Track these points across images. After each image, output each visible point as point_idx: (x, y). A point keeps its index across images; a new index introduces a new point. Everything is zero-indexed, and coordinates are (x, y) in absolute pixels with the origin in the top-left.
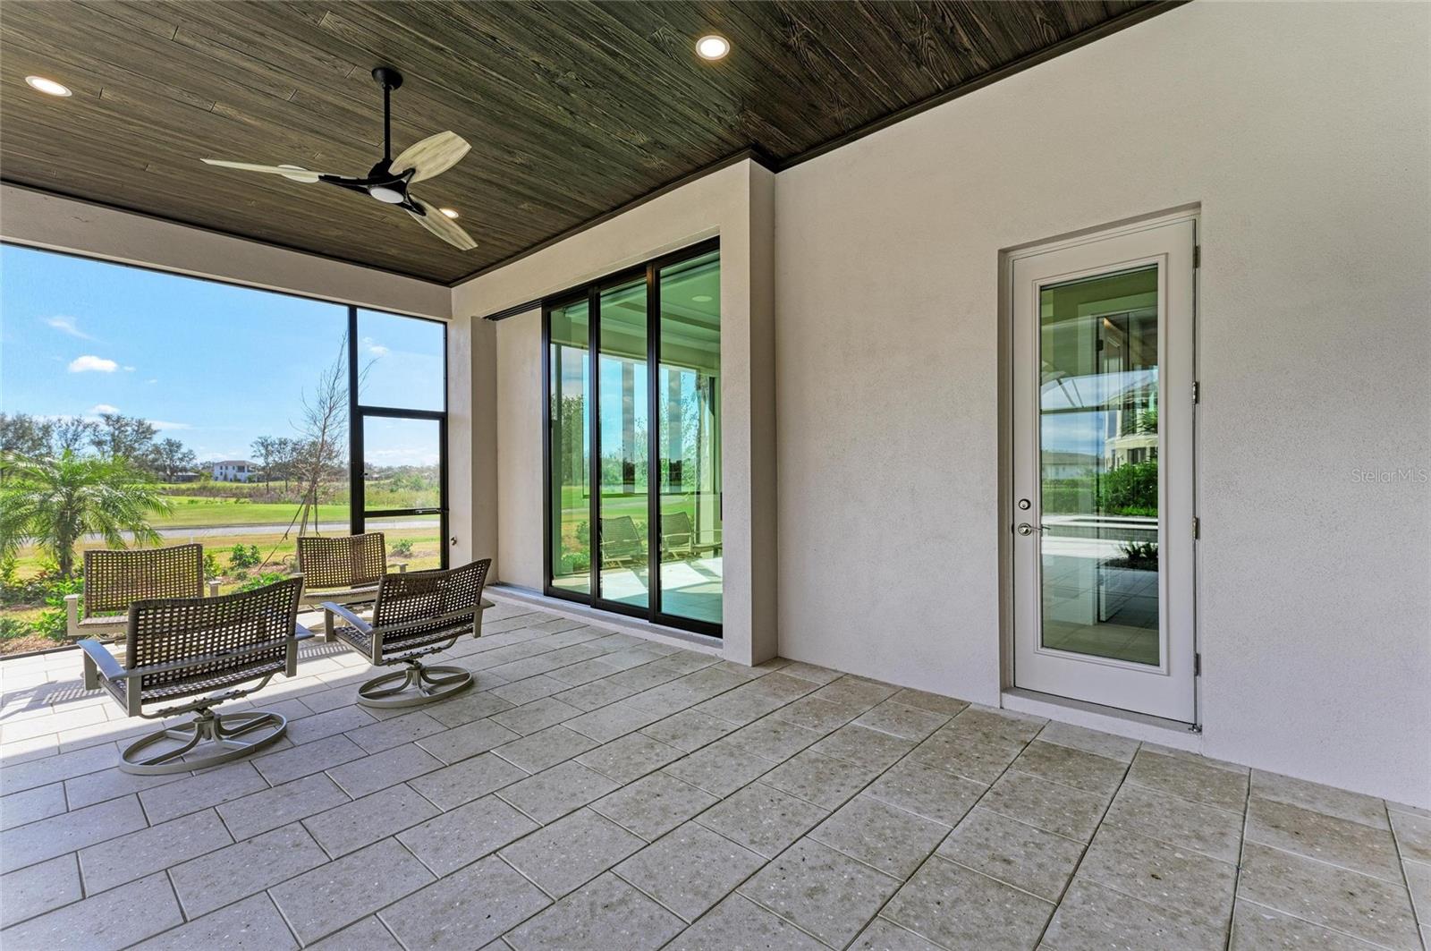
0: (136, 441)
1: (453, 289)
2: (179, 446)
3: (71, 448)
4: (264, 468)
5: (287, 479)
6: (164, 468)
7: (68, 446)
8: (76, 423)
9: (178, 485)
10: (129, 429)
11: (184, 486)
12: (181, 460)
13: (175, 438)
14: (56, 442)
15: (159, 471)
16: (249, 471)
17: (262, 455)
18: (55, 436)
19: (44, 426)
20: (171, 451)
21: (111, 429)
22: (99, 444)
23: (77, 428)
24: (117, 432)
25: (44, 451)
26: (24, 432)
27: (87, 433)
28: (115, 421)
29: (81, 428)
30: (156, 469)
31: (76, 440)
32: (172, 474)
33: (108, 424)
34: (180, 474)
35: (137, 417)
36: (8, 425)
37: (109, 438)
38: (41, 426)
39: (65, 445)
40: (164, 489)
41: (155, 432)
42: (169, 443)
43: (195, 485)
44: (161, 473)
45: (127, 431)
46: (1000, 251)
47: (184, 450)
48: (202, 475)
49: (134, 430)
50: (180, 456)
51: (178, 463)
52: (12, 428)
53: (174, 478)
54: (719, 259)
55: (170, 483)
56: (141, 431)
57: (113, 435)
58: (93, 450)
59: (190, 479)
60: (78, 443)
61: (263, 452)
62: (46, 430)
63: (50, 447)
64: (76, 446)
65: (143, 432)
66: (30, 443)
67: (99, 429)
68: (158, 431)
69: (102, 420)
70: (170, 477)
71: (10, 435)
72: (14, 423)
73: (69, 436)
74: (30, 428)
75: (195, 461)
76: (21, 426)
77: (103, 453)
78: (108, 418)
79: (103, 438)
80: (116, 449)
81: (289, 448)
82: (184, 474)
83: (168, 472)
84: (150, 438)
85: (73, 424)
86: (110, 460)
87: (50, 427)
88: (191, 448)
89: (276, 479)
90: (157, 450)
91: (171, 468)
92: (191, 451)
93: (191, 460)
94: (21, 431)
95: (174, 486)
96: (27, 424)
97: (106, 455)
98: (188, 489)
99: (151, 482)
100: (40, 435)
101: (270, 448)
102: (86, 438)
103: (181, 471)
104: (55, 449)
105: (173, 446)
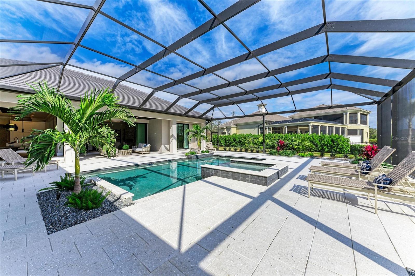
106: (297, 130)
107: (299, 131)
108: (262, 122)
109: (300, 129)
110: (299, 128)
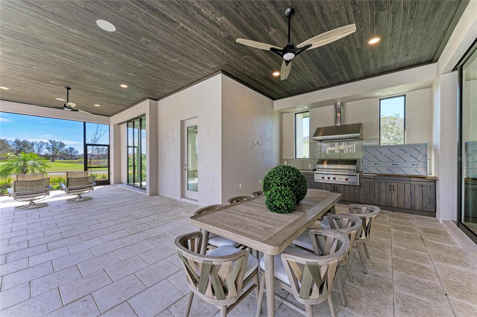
0: (59, 148)
1: (111, 117)
2: (73, 149)
3: (40, 150)
4: (97, 156)
5: (104, 159)
6: (69, 156)
7: (39, 149)
8: (41, 143)
9: (73, 161)
10: (57, 144)
11: (75, 161)
12: (74, 153)
13: (72, 147)
14: (35, 148)
15: (68, 156)
16: (95, 156)
17: (97, 152)
18: (35, 146)
19: (32, 143)
20: (71, 150)
21: (52, 144)
22: (48, 149)
23: (41, 144)
24: (54, 145)
25: (32, 150)
26: (26, 145)
27: (44, 145)
28: (53, 142)
29: (43, 144)
30: (67, 156)
31: (41, 147)
32: (71, 157)
33: (51, 143)
34: (74, 157)
35: (60, 141)
36: (21, 143)
37: (51, 147)
38: (31, 143)
39: (38, 149)
40: (69, 161)
41: (65, 145)
42: (71, 148)
43: (78, 160)
44: (68, 157)
45: (56, 145)
46: (181, 121)
47: (75, 150)
48: (80, 158)
49: (59, 145)
50: (74, 152)
51: (73, 154)
52: (22, 144)
53: (72, 158)
54: (145, 119)
55: (71, 160)
56: (61, 145)
57: (52, 146)
58: (46, 150)
59: (76, 159)
60: (42, 148)
61: (97, 151)
62: (33, 144)
63: (33, 149)
64: (42, 149)
65: (62, 145)
66: (27, 148)
67: (48, 144)
68: (66, 145)
69: (49, 142)
70: (71, 158)
71: (21, 146)
72: (23, 142)
73: (39, 146)
74: (27, 144)
75: (78, 154)
76: (25, 144)
77: (50, 151)
78: (51, 141)
79: (49, 147)
80: (53, 150)
81: (105, 150)
82: (75, 157)
83: (70, 157)
84: (64, 147)
85: (40, 143)
86: (52, 153)
87: (34, 143)
88: (77, 150)
89: (101, 159)
90: (66, 150)
91: (71, 156)
92: (77, 151)
93: (77, 153)
94: (25, 145)
95: (72, 161)
96: (27, 143)
97: (51, 152)
98: (76, 162)
99: (65, 160)
100: (31, 146)
101: (99, 150)
102: (44, 147)
103: (74, 156)
104: (35, 150)
105: (71, 149)
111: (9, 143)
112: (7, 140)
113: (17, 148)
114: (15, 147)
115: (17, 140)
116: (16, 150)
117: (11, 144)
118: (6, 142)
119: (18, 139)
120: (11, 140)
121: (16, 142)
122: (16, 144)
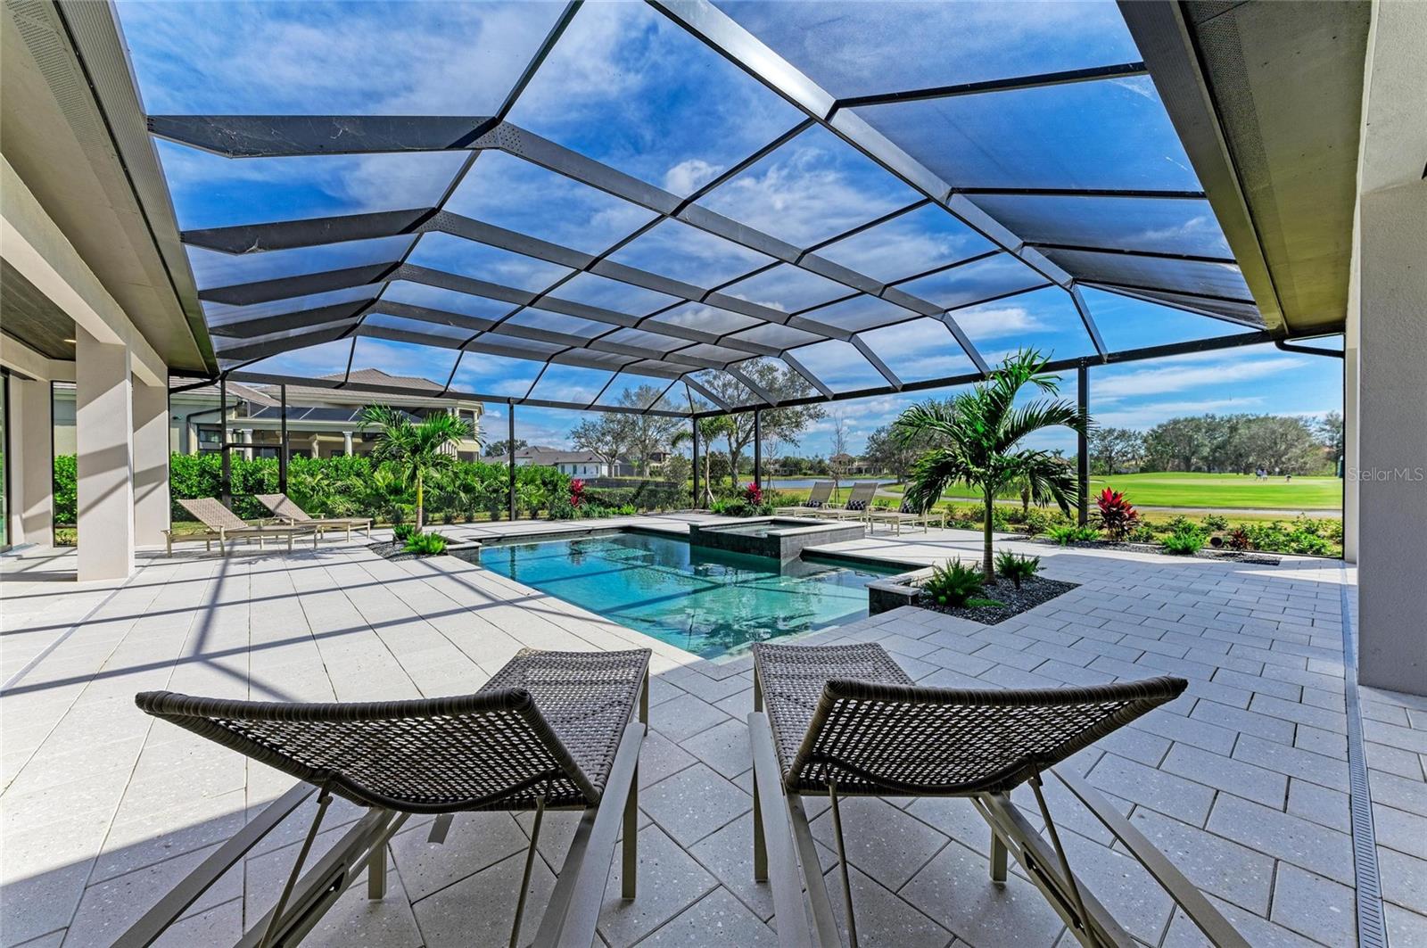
106: (311, 443)
107: (316, 447)
108: (215, 404)
109: (321, 443)
110: (319, 438)
111: (1310, 425)
112: (1304, 419)
113: (1332, 439)
114: (1327, 435)
115: (1332, 416)
116: (1328, 443)
117: (1313, 428)
118: (1301, 423)
119: (1334, 414)
120: (1314, 418)
121: (1329, 420)
122: (1328, 427)
